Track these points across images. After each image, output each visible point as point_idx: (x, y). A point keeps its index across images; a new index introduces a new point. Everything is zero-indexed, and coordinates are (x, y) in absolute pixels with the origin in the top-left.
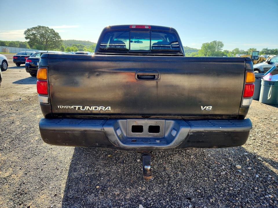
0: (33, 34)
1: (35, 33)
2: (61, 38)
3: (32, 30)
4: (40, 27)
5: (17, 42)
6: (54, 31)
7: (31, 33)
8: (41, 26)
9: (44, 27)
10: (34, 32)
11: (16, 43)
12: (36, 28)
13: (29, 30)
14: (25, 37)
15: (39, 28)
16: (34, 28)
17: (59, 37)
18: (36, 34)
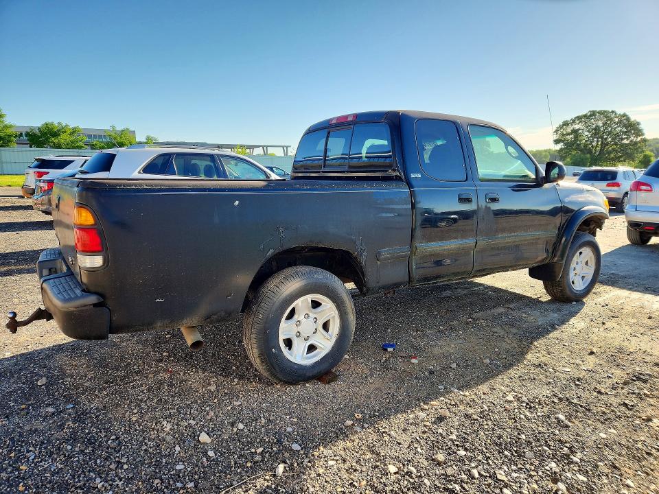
0: (575, 132)
1: (579, 129)
2: (643, 134)
3: (574, 121)
4: (593, 114)
5: (546, 151)
6: (628, 119)
7: (569, 130)
8: (598, 110)
9: (605, 112)
10: (577, 127)
11: (544, 154)
12: (585, 116)
13: (566, 124)
14: (555, 139)
15: (590, 116)
16: (579, 118)
17: (639, 132)
18: (580, 131)
